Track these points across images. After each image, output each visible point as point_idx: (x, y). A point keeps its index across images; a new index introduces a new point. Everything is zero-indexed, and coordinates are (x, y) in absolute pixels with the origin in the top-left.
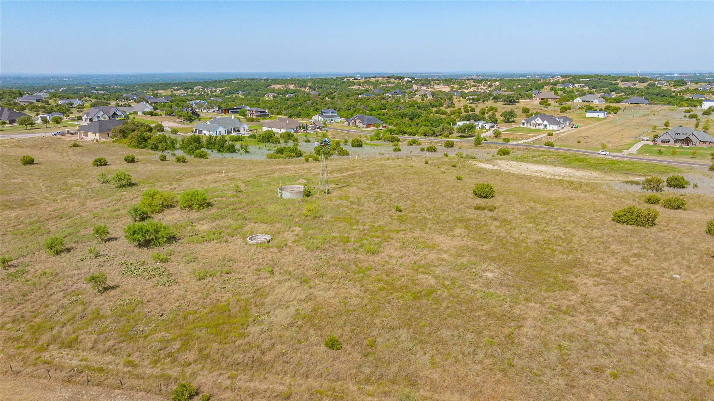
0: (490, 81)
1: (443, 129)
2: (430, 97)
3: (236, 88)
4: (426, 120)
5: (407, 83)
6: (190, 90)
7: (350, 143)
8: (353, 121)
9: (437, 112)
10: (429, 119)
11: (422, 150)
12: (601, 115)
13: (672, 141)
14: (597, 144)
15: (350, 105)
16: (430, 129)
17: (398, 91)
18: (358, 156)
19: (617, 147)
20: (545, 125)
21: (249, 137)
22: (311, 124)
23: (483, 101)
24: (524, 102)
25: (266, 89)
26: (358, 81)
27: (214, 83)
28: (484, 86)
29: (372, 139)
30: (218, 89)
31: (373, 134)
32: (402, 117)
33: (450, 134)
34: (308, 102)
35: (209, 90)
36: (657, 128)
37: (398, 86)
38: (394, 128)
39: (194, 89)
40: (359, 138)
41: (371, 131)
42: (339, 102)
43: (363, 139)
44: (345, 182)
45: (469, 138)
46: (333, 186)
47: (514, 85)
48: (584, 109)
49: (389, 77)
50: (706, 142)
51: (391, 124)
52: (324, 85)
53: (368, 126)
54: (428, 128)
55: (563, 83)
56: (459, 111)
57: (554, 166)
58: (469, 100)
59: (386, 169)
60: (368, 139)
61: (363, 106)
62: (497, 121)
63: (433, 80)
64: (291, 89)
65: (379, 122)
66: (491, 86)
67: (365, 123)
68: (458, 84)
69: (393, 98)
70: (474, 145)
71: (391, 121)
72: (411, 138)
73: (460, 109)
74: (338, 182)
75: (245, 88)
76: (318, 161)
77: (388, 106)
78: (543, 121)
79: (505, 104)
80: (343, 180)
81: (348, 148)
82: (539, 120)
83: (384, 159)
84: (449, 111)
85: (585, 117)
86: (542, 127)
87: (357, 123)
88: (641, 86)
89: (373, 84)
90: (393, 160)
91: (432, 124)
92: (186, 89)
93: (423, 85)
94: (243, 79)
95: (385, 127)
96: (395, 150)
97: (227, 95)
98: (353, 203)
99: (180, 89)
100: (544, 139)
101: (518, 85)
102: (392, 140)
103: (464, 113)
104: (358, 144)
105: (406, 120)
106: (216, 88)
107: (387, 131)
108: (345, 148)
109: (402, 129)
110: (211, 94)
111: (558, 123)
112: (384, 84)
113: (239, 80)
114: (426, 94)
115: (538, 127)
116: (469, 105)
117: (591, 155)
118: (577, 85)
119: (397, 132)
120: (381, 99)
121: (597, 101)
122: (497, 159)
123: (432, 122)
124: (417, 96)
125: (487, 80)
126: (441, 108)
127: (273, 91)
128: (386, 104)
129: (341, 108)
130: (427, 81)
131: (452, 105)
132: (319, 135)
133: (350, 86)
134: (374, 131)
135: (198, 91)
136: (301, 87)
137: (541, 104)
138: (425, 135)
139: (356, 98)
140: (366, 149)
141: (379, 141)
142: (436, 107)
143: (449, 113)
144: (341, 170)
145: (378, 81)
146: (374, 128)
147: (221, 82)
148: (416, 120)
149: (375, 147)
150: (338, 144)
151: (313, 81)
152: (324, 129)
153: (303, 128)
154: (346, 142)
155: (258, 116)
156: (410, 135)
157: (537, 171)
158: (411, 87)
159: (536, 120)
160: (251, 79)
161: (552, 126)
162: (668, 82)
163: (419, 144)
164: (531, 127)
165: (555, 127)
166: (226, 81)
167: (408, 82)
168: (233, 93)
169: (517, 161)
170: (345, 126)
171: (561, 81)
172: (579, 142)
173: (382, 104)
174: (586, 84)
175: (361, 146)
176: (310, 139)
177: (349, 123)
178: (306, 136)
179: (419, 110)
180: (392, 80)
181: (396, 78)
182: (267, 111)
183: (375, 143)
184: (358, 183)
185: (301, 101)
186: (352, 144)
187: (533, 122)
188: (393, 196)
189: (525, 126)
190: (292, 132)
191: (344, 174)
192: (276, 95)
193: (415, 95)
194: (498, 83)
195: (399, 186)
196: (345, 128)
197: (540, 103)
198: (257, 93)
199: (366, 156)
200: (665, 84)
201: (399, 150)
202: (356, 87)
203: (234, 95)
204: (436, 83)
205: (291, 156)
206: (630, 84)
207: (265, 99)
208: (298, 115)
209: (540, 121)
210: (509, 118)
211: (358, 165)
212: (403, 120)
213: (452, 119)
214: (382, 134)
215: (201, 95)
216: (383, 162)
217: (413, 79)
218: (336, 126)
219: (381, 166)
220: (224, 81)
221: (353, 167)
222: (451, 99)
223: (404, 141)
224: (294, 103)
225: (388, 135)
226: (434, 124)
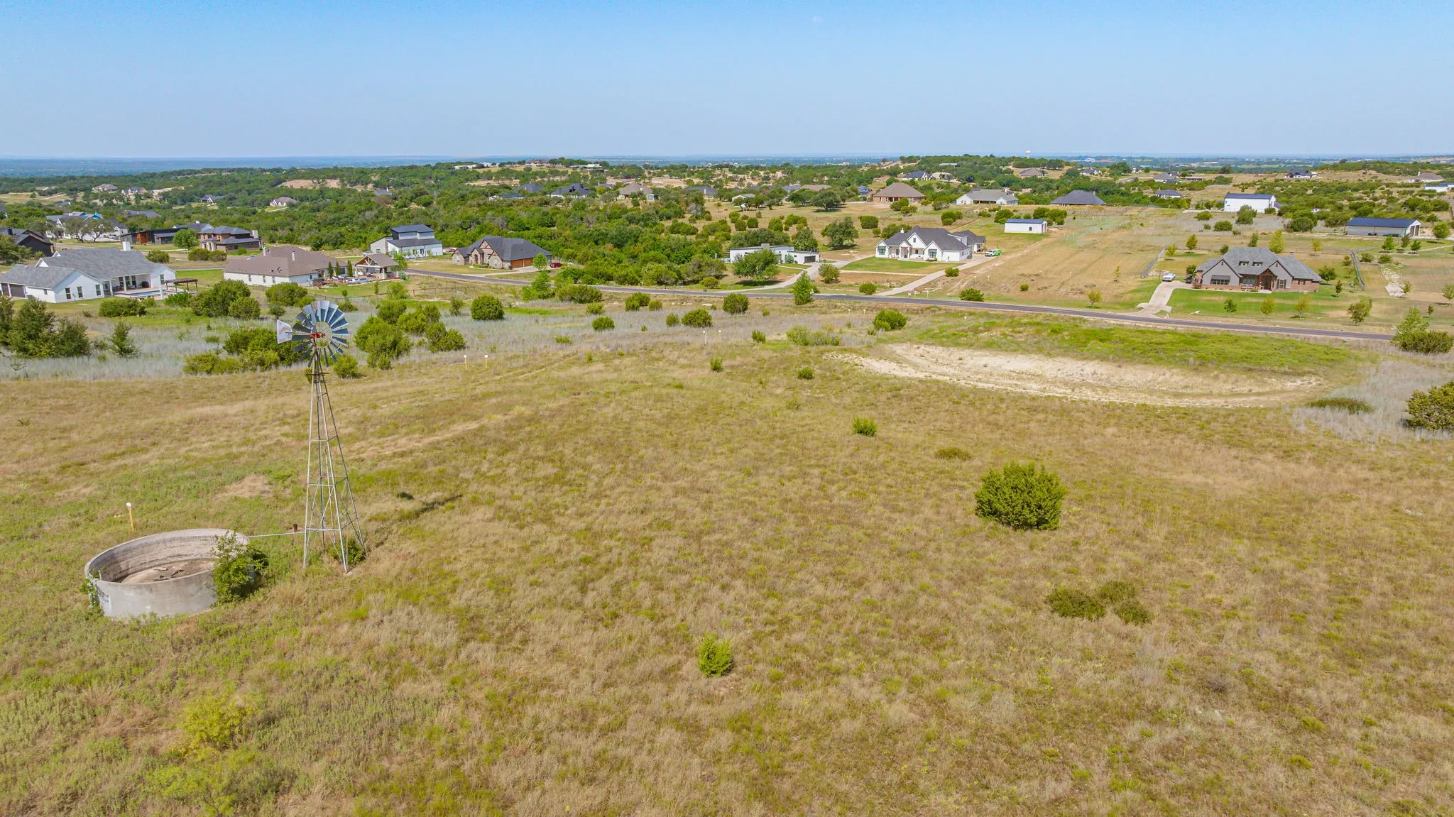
0: (763, 169)
1: (700, 267)
2: (650, 199)
3: (201, 188)
4: (656, 247)
5: (591, 173)
6: (82, 194)
7: (467, 310)
8: (475, 252)
9: (674, 230)
10: (662, 245)
11: (672, 321)
12: (1037, 228)
13: (1235, 280)
14: (1067, 293)
15: (467, 218)
16: (669, 268)
17: (577, 187)
18: (493, 350)
19: (1116, 296)
20: (933, 253)
21: (170, 301)
22: (362, 262)
23: (770, 206)
24: (858, 206)
25: (272, 190)
26: (486, 170)
27: (147, 179)
28: (753, 179)
29: (528, 296)
30: (156, 192)
31: (529, 283)
32: (596, 243)
33: (718, 277)
34: (367, 213)
35: (131, 195)
36: (1177, 252)
37: (574, 178)
38: (582, 267)
39: (95, 190)
40: (491, 294)
41: (525, 275)
42: (442, 212)
43: (505, 298)
44: (439, 481)
45: (767, 287)
46: (388, 505)
47: (815, 176)
48: (989, 216)
49: (553, 162)
50: (1305, 280)
51: (572, 257)
52: (408, 180)
53: (515, 263)
54: (663, 267)
55: (908, 171)
56: (724, 226)
57: (1049, 355)
58: (739, 202)
59: (595, 402)
60: (517, 297)
61: (499, 220)
62: (816, 245)
63: (646, 167)
64: (333, 189)
65: (541, 253)
66: (767, 179)
67: (508, 256)
68: (701, 175)
69: (569, 201)
70: (793, 303)
71: (570, 251)
72: (629, 291)
73: (724, 222)
74: (410, 477)
75: (223, 188)
76: (354, 375)
77: (559, 218)
78: (927, 243)
79: (818, 211)
80: (433, 470)
81: (462, 325)
82: (918, 240)
83: (575, 360)
84: (700, 225)
85: (1002, 233)
86: (926, 256)
87: (486, 257)
88: (1055, 175)
89: (518, 175)
90: (606, 359)
91: (669, 256)
92: (72, 191)
93: (628, 177)
94: (221, 170)
95: (557, 265)
96: (599, 326)
97: (176, 203)
98: (471, 625)
99: (56, 192)
100: (940, 284)
101: (823, 176)
102: (582, 298)
103: (734, 232)
104: (490, 312)
105: (608, 248)
106: (152, 188)
107: (565, 275)
108: (449, 323)
109: (602, 269)
110: (137, 202)
111: (959, 247)
112: (543, 175)
113: (209, 171)
114: (641, 194)
115: (914, 256)
116: (742, 214)
117: (1091, 319)
118: (937, 175)
119: (590, 277)
120: (541, 205)
121: (1004, 202)
122: (885, 342)
123: (668, 251)
124: (620, 197)
125: (757, 168)
126: (680, 221)
127: (289, 193)
128: (554, 214)
129: (447, 226)
130: (635, 171)
131: (705, 215)
132: (383, 289)
133: (467, 180)
134: (531, 275)
135: (102, 196)
136: (355, 183)
137: (896, 208)
138: (660, 283)
139: (481, 202)
140: (515, 324)
141: (549, 301)
142: (669, 218)
143: (700, 230)
144: (427, 418)
145: (529, 169)
146: (532, 269)
147: (165, 175)
148: (630, 248)
149: (541, 319)
150: (433, 314)
151: (384, 171)
152: (397, 274)
153: (341, 271)
154: (456, 307)
155: (229, 246)
156: (622, 283)
157: (1020, 375)
158: (604, 181)
159: (911, 241)
160: (239, 170)
161: (947, 254)
162: (1097, 168)
163: (657, 306)
164: (900, 257)
165: (954, 257)
166: (180, 173)
167: (594, 171)
168: (192, 200)
169: (942, 344)
170: (456, 266)
171: (902, 167)
172: (1024, 289)
173: (546, 214)
174: (955, 173)
175: (500, 316)
176: (354, 301)
177: (466, 258)
178: (345, 294)
179: (633, 226)
180: (561, 168)
181: (569, 163)
182: (255, 233)
183: (537, 308)
184: (493, 480)
185: (350, 211)
186: (474, 311)
187: (904, 245)
188: (659, 554)
189: (886, 255)
190: (305, 283)
191: (437, 438)
192: (295, 202)
193: (618, 194)
194: (779, 174)
195: (668, 488)
196: (456, 271)
197: (892, 207)
198: (249, 199)
199: (516, 350)
200: (1096, 173)
201: (609, 325)
202: (482, 183)
203: (194, 205)
204: (654, 174)
205: (262, 363)
206: (1034, 172)
207: (268, 210)
208: (337, 243)
209: (919, 244)
210: (841, 238)
211: (493, 387)
212: (601, 249)
213: (710, 243)
214: (553, 282)
215: (110, 204)
216: (575, 371)
217: (605, 164)
218: (433, 265)
219: (575, 388)
220: (172, 173)
221: (475, 398)
222: (699, 201)
223: (611, 298)
224: (331, 216)
225: (570, 285)
226: (673, 256)
